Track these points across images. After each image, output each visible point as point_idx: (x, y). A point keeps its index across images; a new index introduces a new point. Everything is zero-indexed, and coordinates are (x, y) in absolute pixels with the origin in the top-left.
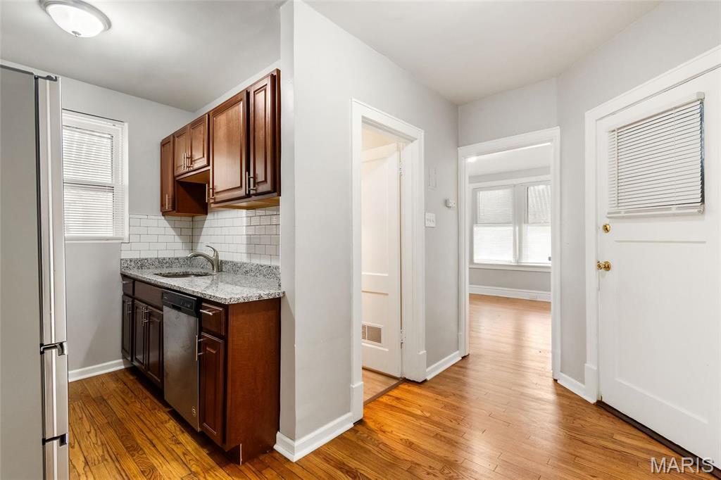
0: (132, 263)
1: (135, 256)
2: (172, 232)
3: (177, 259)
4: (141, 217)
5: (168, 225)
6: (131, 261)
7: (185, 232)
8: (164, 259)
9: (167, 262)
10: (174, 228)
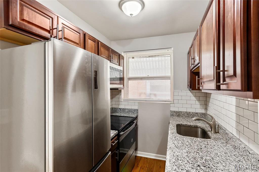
0: (175, 113)
1: (176, 110)
2: (194, 98)
3: (197, 113)
4: (178, 91)
5: (192, 95)
6: (174, 112)
7: (201, 98)
8: (190, 113)
9: (191, 115)
10: (195, 96)
